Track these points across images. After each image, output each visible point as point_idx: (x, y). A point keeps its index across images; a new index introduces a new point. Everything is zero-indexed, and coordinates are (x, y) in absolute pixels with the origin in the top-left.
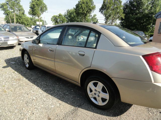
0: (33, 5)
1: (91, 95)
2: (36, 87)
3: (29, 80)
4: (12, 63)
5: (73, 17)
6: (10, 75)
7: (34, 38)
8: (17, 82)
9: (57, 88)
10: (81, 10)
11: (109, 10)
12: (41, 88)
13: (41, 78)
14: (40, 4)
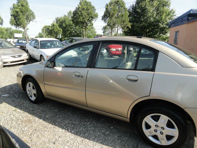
0: (17, 12)
1: (148, 132)
2: (60, 129)
3: (44, 120)
4: (4, 95)
5: (65, 26)
6: (12, 116)
7: (22, 56)
8: (29, 126)
9: (90, 127)
10: (81, 18)
11: (113, 18)
12: (68, 130)
13: (60, 115)
14: (26, 11)
